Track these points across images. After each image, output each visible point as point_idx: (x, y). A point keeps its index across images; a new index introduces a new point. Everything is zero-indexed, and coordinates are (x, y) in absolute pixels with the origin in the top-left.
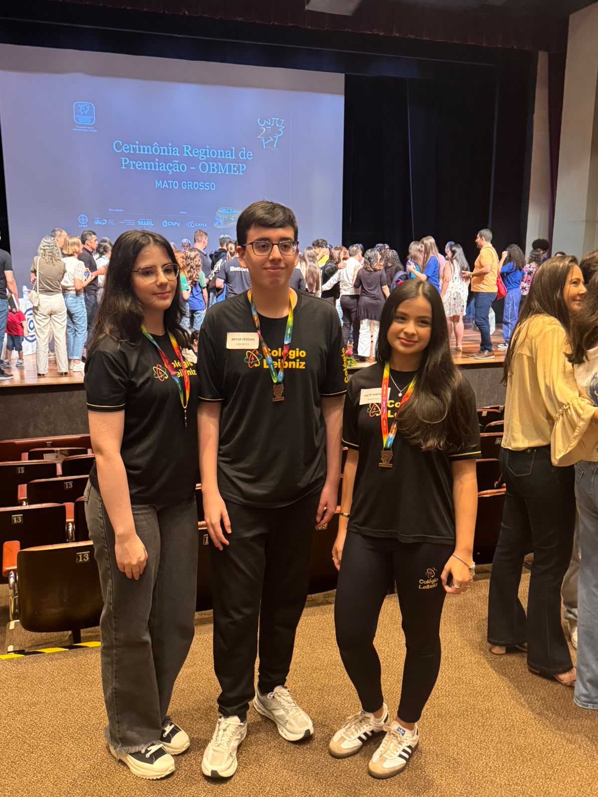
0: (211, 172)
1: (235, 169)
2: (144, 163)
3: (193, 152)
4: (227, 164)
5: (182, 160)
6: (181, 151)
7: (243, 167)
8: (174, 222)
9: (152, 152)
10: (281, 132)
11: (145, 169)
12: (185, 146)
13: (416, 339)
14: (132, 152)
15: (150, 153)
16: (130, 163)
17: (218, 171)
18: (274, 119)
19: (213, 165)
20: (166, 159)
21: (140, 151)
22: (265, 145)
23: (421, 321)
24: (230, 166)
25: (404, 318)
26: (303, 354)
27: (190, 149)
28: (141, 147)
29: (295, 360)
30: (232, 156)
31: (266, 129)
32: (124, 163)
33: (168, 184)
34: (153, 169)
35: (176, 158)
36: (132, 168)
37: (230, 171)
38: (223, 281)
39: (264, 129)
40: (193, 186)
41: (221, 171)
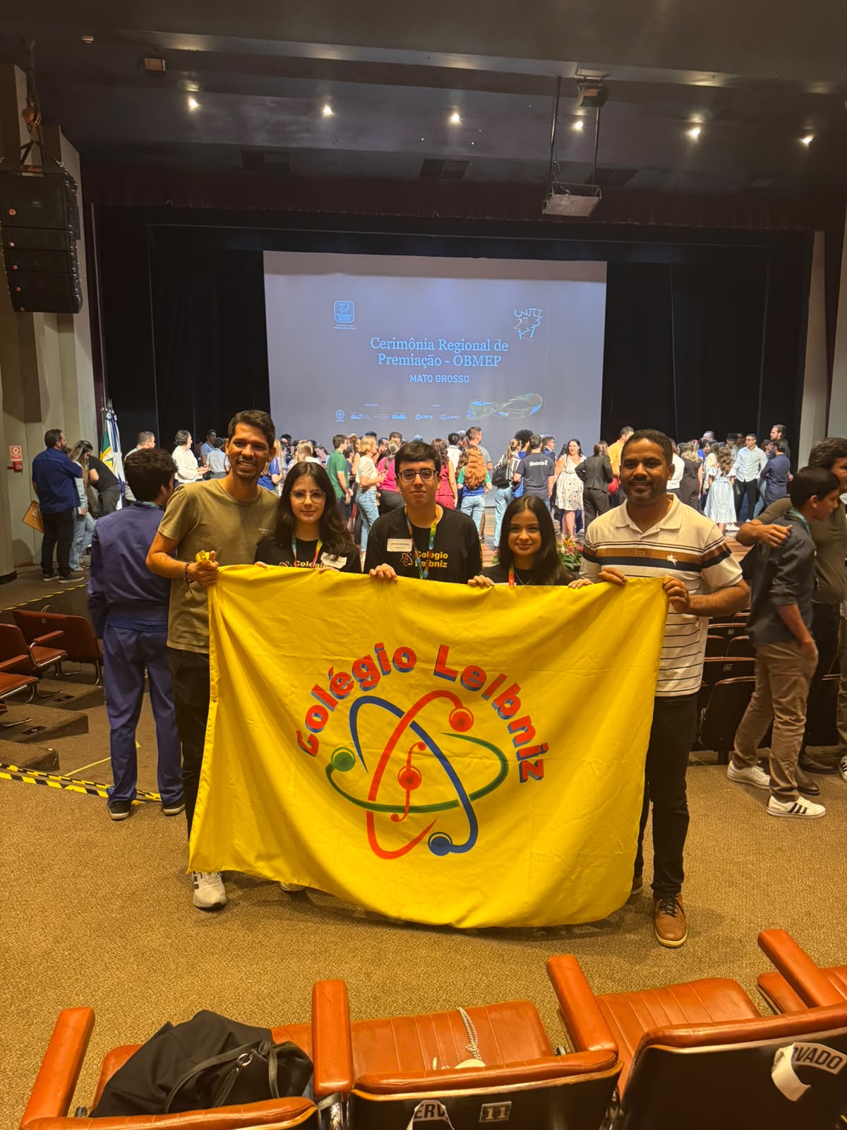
0: (466, 365)
1: (490, 361)
2: (400, 359)
3: (449, 346)
4: (482, 357)
5: (436, 354)
6: (437, 346)
7: (498, 359)
8: (426, 415)
9: (408, 347)
10: (538, 322)
11: (400, 364)
12: (440, 340)
13: (530, 542)
14: (388, 348)
15: (406, 348)
16: (386, 359)
17: (472, 364)
18: (531, 309)
19: (468, 358)
20: (422, 354)
21: (396, 347)
22: (522, 336)
23: (531, 528)
24: (484, 359)
25: (518, 528)
26: (446, 556)
27: (445, 343)
28: (398, 343)
29: (439, 561)
30: (487, 348)
31: (523, 320)
32: (380, 359)
33: (423, 378)
34: (408, 364)
35: (431, 352)
36: (388, 363)
37: (484, 363)
38: (521, 475)
39: (521, 321)
40: (446, 380)
41: (476, 364)
